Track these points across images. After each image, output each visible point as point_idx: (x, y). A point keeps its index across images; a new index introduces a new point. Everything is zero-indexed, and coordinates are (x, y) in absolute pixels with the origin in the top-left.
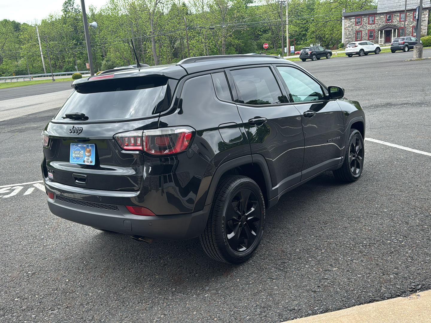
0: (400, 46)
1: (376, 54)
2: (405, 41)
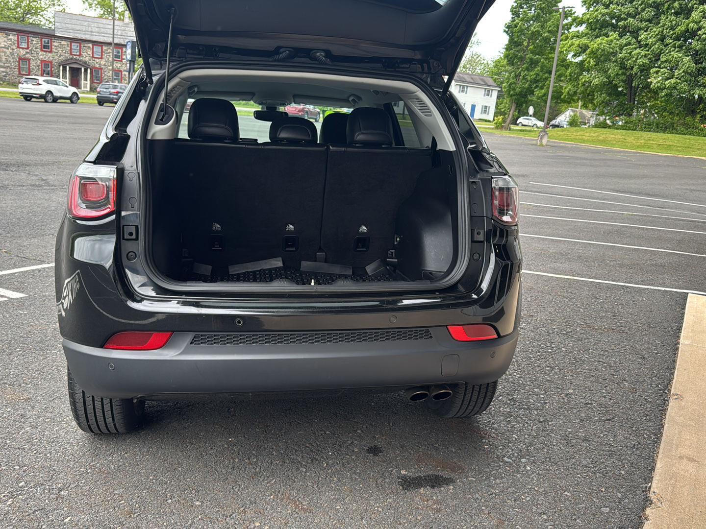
0: (112, 96)
1: (72, 102)
2: (119, 91)
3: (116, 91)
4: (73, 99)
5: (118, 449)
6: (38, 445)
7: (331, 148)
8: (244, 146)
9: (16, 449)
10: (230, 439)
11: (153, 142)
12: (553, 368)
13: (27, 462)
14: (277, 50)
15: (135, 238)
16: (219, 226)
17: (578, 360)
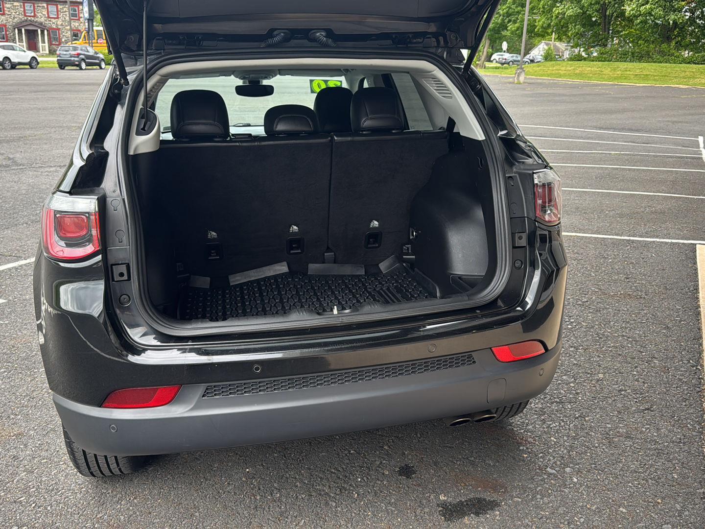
0: (73, 59)
1: (32, 68)
2: (79, 52)
3: (76, 53)
4: (32, 64)
5: (126, 493)
6: (36, 496)
7: (336, 138)
8: (238, 144)
9: (11, 503)
10: (248, 470)
11: (136, 156)
12: (577, 348)
13: (25, 520)
14: (270, 34)
15: (126, 279)
16: (215, 234)
17: (601, 336)
